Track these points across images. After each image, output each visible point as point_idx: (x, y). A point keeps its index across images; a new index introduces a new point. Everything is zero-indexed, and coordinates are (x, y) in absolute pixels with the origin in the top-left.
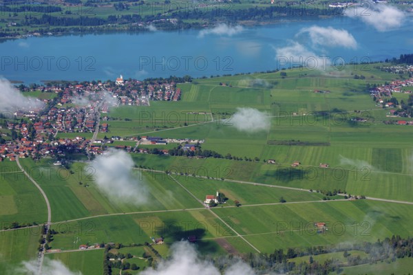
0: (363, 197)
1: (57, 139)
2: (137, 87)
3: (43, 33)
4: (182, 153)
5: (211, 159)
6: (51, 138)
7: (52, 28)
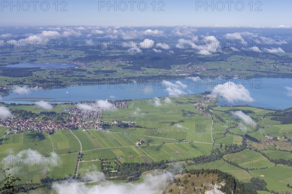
0: (192, 142)
1: (84, 122)
3: (79, 84)
5: (139, 128)
6: (82, 121)
7: (82, 83)
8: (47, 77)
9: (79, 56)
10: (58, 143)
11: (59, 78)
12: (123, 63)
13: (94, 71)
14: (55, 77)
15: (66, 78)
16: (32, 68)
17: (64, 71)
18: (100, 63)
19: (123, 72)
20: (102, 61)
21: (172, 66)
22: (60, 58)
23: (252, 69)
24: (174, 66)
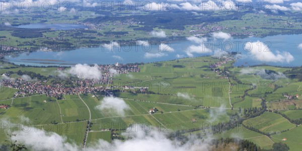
0: (209, 108)
1: (94, 87)
2: (123, 67)
3: (89, 47)
4: (140, 92)
5: (152, 95)
6: (91, 86)
7: (92, 45)
8: (57, 39)
9: (89, 17)
10: (67, 110)
11: (68, 40)
12: (135, 24)
13: (104, 33)
14: (64, 38)
15: (76, 40)
16: (42, 29)
17: (74, 33)
18: (111, 24)
19: (134, 33)
20: (113, 22)
21: (185, 26)
22: (70, 19)
23: (267, 27)
24: (187, 27)
